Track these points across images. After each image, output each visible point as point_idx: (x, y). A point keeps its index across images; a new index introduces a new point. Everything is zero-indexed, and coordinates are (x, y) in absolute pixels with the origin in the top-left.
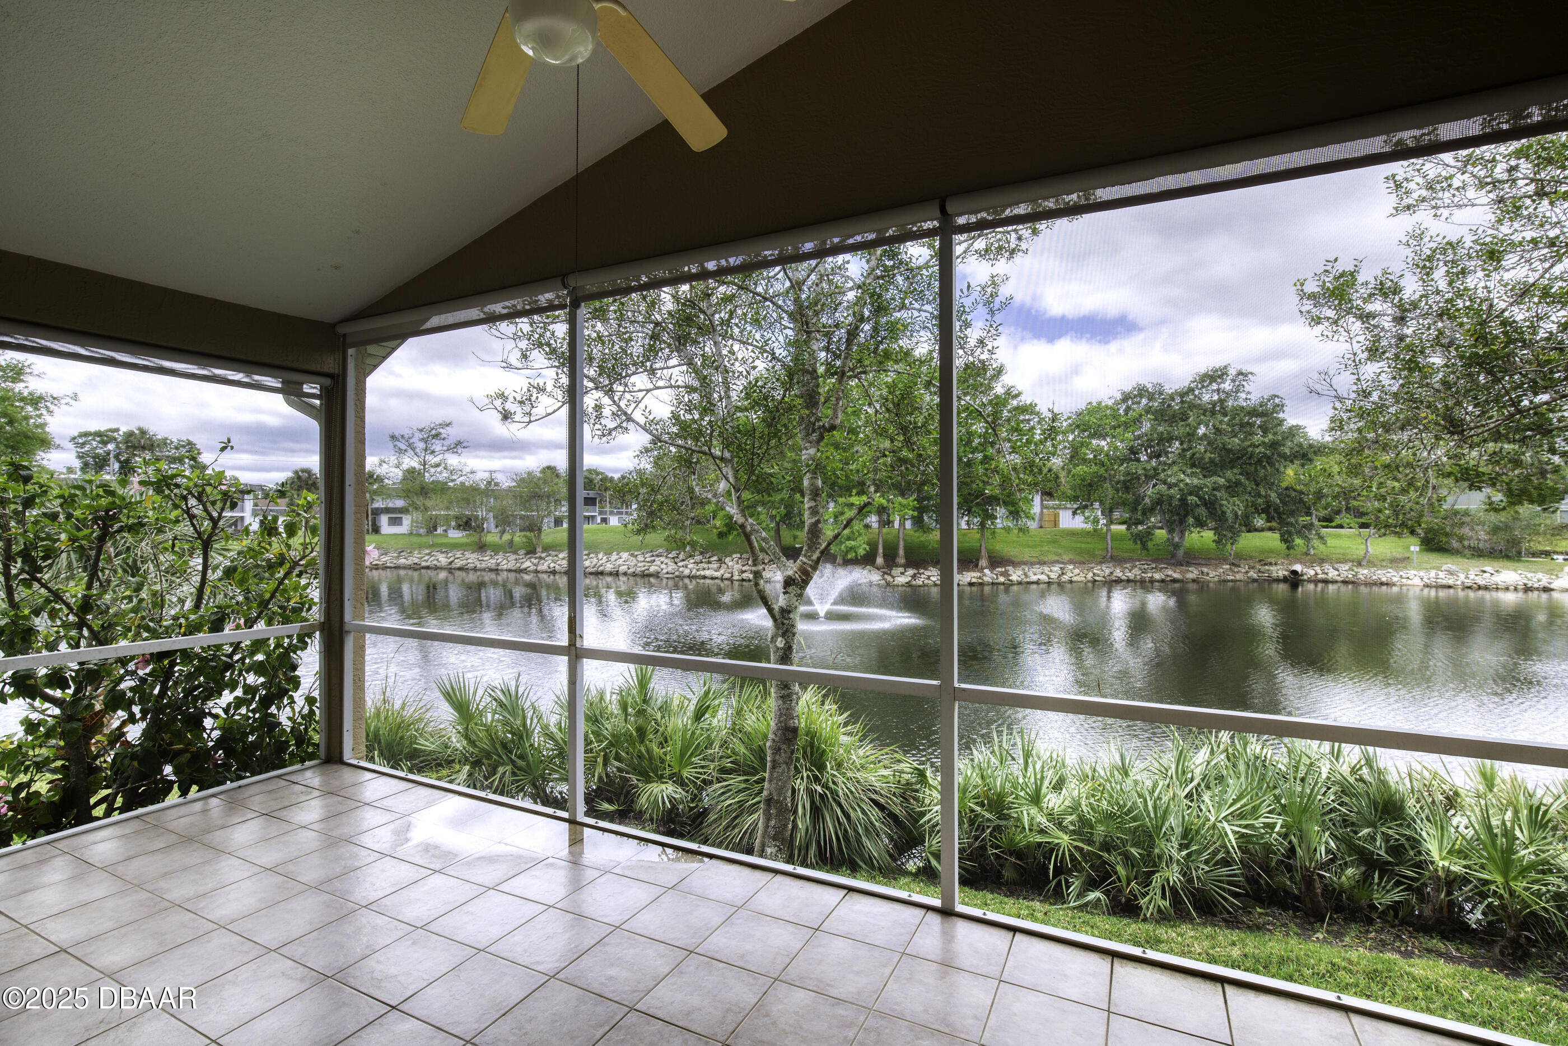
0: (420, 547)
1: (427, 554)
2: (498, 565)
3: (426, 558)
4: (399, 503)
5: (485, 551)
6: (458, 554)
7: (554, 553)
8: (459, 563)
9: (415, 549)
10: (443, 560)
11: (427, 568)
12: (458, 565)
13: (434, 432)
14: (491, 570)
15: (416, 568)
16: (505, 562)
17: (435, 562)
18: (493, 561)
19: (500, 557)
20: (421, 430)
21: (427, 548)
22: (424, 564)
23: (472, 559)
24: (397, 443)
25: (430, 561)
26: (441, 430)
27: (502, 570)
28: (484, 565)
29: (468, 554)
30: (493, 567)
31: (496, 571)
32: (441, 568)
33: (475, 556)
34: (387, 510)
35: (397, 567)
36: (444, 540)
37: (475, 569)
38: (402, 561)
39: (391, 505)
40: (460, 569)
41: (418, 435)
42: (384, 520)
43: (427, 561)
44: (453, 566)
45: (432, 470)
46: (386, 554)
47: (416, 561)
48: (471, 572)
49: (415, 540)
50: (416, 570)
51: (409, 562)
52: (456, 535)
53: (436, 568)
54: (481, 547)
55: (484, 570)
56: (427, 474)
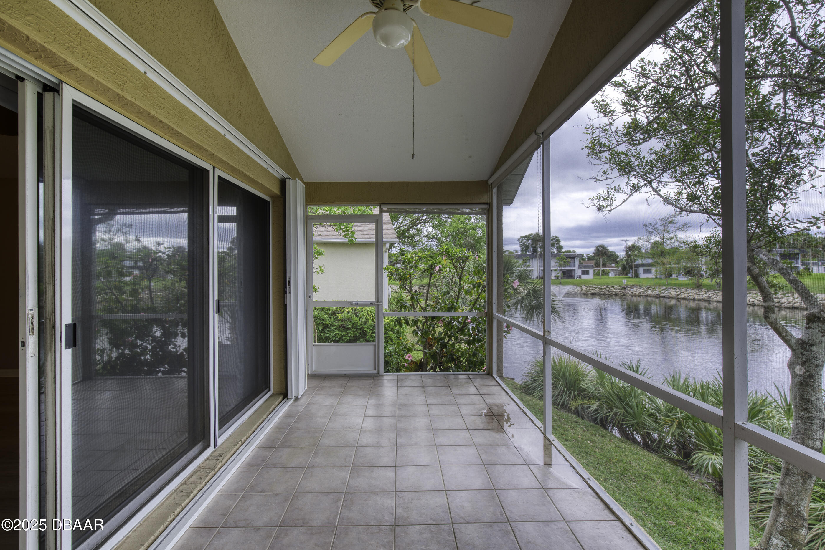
0: (660, 285)
1: (664, 289)
2: (710, 298)
3: (663, 291)
4: (649, 261)
5: (701, 289)
6: (683, 290)
7: (754, 292)
8: (683, 295)
9: (657, 286)
10: (673, 293)
11: (664, 297)
12: (683, 297)
13: (669, 220)
14: (705, 301)
15: (657, 296)
16: (715, 296)
17: (669, 294)
18: (706, 295)
19: (711, 293)
20: (661, 220)
21: (664, 286)
22: (662, 295)
23: (692, 293)
24: (647, 228)
25: (665, 293)
26: (674, 218)
27: (713, 301)
28: (700, 298)
29: (689, 290)
30: (706, 299)
31: (708, 301)
32: (672, 298)
33: (694, 291)
34: (643, 265)
35: (647, 296)
36: (676, 282)
37: (694, 300)
38: (649, 293)
39: (644, 262)
40: (684, 299)
41: (660, 223)
42: (641, 270)
43: (664, 293)
44: (680, 297)
45: (668, 242)
46: (640, 288)
47: (657, 293)
48: (692, 301)
49: (656, 281)
50: (657, 298)
51: (653, 293)
52: (683, 279)
53: (669, 298)
54: (699, 287)
55: (700, 300)
56: (665, 244)
